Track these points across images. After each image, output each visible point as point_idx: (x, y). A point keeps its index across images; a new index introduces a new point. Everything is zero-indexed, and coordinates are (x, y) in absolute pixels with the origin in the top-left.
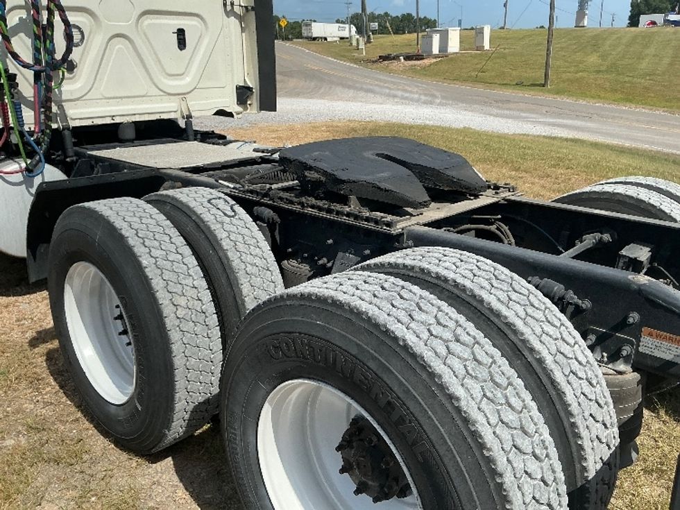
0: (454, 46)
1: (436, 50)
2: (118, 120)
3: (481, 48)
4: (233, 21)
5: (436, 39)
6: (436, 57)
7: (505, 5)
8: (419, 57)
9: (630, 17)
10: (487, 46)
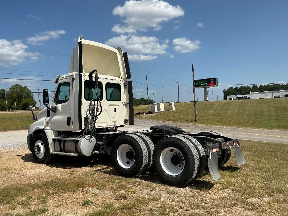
0: (162, 109)
1: (156, 110)
2: (103, 127)
3: (172, 109)
4: (124, 106)
5: (156, 107)
6: (156, 113)
7: (178, 94)
8: (151, 113)
9: (224, 96)
10: (174, 108)
